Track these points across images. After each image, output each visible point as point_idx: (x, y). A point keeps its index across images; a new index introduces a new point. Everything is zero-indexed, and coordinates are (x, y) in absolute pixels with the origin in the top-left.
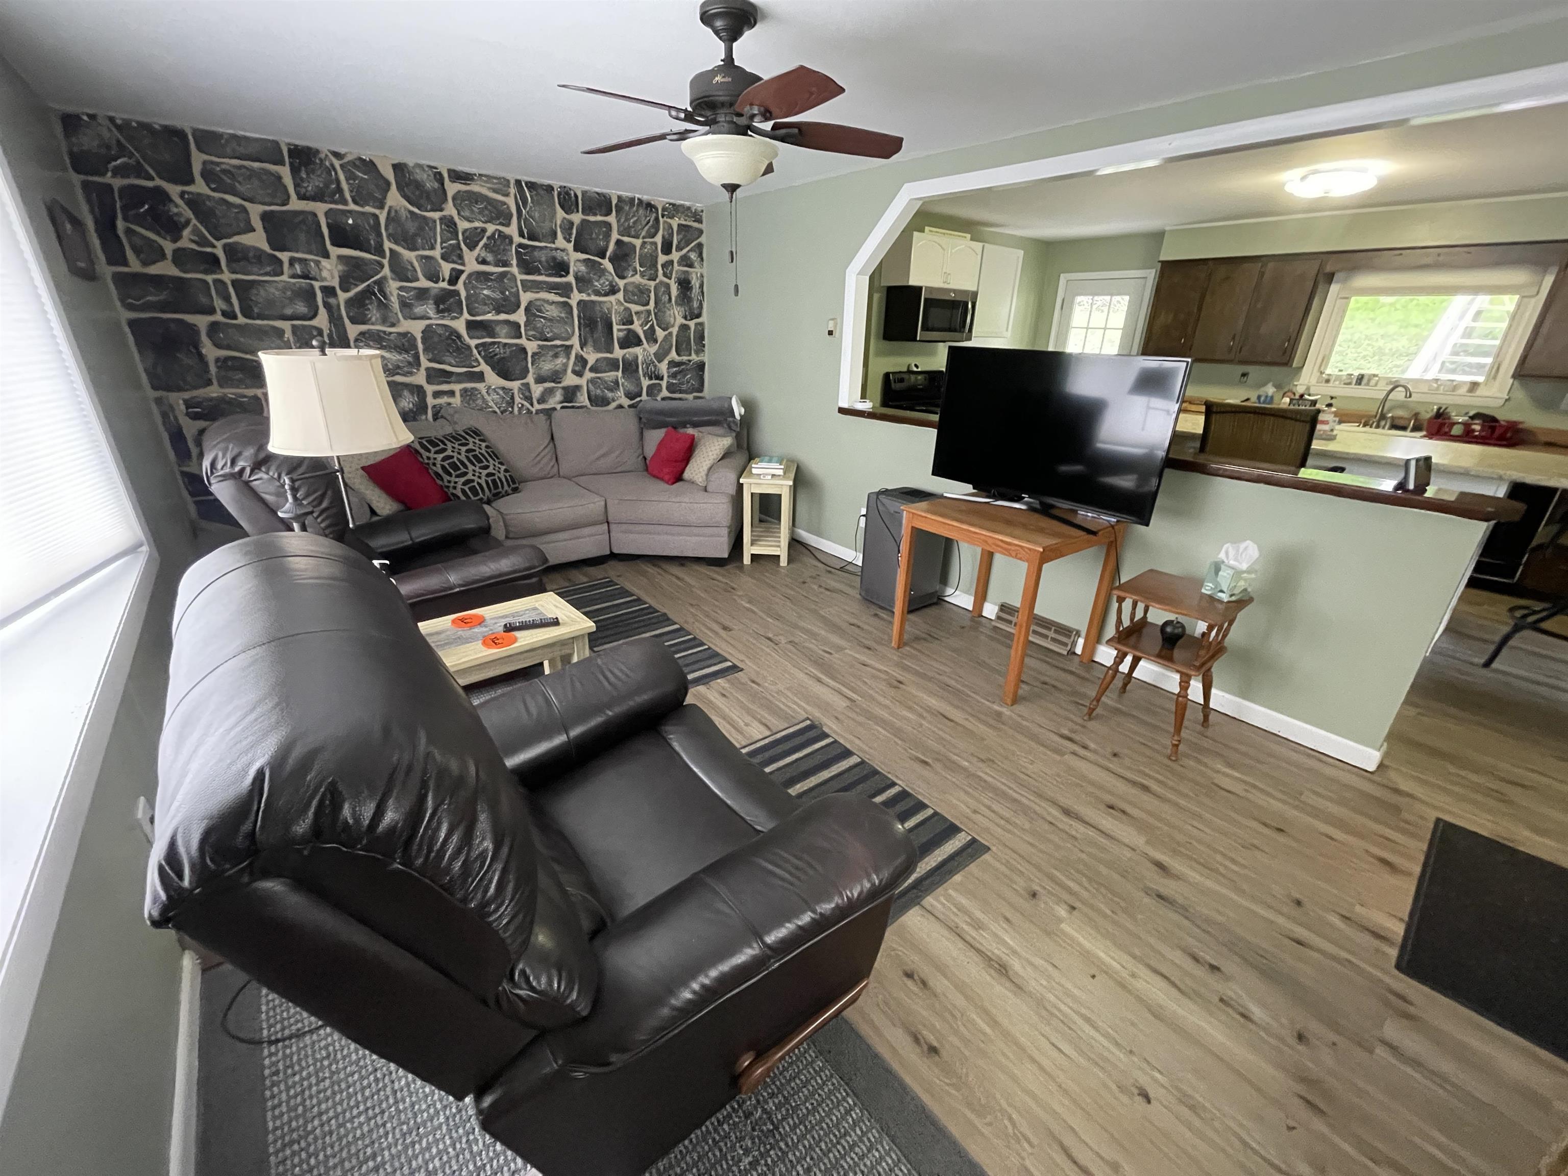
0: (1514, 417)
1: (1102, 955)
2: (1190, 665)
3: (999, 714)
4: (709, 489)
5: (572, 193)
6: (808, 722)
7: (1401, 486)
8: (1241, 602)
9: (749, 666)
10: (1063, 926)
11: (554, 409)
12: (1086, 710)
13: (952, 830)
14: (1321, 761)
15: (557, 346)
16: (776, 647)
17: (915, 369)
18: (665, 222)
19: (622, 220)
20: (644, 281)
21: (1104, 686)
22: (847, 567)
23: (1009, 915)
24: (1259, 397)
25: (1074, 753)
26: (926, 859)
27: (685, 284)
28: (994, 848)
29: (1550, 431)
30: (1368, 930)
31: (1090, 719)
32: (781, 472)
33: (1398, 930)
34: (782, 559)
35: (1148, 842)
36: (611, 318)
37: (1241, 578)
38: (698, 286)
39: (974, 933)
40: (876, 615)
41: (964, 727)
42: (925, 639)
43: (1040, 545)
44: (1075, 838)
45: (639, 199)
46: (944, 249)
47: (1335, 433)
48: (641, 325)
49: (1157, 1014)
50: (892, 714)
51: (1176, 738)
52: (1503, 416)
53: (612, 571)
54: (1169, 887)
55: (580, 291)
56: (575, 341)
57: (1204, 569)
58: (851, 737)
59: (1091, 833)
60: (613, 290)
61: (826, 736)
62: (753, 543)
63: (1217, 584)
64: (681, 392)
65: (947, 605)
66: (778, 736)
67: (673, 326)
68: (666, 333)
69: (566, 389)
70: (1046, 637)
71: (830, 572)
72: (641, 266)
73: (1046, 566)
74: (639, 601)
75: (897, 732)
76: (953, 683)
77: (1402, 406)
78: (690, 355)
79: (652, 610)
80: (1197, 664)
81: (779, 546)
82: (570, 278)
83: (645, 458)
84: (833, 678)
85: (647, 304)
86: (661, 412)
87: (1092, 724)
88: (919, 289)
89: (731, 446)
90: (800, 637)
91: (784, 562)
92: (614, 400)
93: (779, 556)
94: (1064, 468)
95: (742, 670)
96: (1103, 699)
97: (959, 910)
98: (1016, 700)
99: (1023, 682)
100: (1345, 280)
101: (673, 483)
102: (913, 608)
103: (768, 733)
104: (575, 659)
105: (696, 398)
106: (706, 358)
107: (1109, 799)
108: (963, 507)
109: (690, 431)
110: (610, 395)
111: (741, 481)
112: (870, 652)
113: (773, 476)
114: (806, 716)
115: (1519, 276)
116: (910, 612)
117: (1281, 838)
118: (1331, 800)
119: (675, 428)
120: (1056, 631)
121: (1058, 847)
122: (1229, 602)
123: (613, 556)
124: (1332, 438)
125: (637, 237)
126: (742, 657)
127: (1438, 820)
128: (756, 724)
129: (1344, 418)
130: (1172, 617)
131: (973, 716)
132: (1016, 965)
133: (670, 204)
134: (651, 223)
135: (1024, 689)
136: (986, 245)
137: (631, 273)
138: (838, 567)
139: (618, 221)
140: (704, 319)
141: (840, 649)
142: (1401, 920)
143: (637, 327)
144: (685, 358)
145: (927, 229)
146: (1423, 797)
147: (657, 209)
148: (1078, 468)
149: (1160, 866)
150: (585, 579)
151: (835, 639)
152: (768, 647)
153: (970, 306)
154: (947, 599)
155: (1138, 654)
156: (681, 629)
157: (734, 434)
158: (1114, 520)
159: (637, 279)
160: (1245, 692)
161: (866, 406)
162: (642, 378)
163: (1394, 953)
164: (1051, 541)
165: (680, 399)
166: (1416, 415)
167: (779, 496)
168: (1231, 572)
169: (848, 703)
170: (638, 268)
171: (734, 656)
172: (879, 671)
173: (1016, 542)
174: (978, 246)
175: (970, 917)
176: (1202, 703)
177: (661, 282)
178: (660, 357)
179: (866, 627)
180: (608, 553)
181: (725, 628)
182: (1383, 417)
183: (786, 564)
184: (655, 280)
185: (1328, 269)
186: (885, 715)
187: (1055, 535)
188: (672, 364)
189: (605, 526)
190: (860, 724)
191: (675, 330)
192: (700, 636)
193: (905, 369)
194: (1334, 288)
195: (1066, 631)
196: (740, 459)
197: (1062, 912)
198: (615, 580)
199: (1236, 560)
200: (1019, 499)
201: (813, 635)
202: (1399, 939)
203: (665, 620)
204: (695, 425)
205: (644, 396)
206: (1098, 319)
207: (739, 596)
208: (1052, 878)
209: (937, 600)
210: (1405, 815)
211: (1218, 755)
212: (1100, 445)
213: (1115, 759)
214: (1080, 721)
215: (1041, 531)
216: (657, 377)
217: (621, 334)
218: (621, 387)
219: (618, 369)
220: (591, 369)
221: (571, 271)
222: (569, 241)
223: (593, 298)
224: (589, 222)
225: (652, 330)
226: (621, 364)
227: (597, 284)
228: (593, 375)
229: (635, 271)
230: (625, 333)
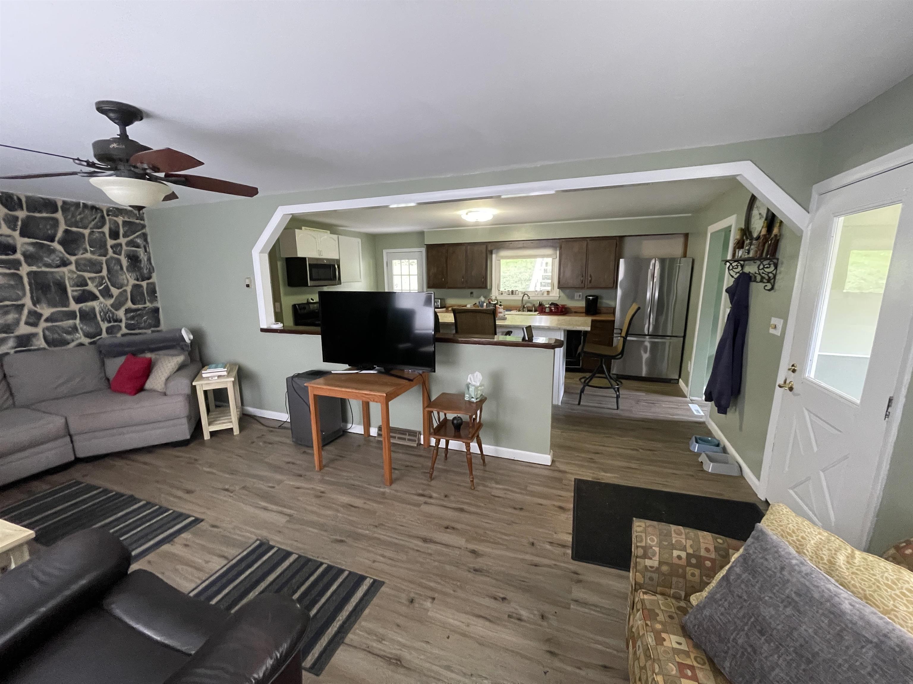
0: (563, 303)
1: (451, 621)
2: (468, 438)
3: (384, 493)
4: (168, 393)
5: (15, 198)
6: (258, 542)
7: (524, 339)
8: (482, 400)
9: (209, 516)
10: (429, 614)
11: (7, 354)
12: (428, 475)
13: (362, 578)
14: (532, 467)
15: (7, 306)
16: (232, 495)
17: (312, 301)
18: (110, 220)
19: (69, 217)
20: (95, 257)
21: (434, 460)
22: (283, 425)
23: (398, 621)
24: (479, 302)
25: (426, 503)
26: (346, 608)
27: (134, 259)
28: (386, 581)
29: (575, 307)
30: (560, 545)
31: (431, 478)
32: (225, 373)
33: (569, 539)
34: (234, 430)
35: (467, 541)
36: (64, 282)
37: (478, 390)
38: (146, 260)
39: (380, 646)
40: (304, 452)
41: (364, 509)
42: (336, 460)
43: (383, 392)
44: (431, 554)
45: (83, 203)
46: (315, 238)
47: (506, 316)
48: (97, 286)
49: (482, 643)
50: (318, 515)
51: (471, 477)
52: (560, 303)
53: (76, 474)
54: (480, 562)
55: (29, 265)
56: (27, 301)
57: (464, 387)
58: (290, 542)
59: (439, 547)
60: (65, 263)
61: (272, 547)
62: (210, 424)
63: (470, 395)
64: (140, 328)
65: (350, 434)
66: (234, 561)
67: (127, 285)
68: (121, 290)
69: (18, 337)
70: (404, 439)
71: (272, 431)
72: (91, 247)
73: (390, 403)
74: (106, 491)
75: (322, 527)
76: (357, 483)
77: (528, 302)
78: (145, 303)
79: (119, 495)
80: (470, 436)
81: (231, 422)
82: (18, 256)
83: (108, 380)
84: (276, 504)
85: (101, 271)
86: (121, 345)
87: (433, 483)
88: (304, 259)
89: (184, 361)
90: (250, 482)
91: (236, 432)
92: (73, 341)
93: (232, 429)
94: (402, 346)
95: (202, 520)
96: (435, 465)
97: (369, 634)
98: (391, 483)
99: (395, 469)
100: (497, 253)
101: (135, 394)
102: (325, 443)
103: (225, 562)
104: (13, 566)
105: (153, 332)
106: (159, 304)
107: (446, 523)
108: (343, 378)
109: (148, 355)
110: (69, 337)
111: (194, 384)
112: (302, 478)
113: (219, 377)
114: (255, 538)
115: (549, 251)
116: (324, 446)
117: (522, 513)
118: (537, 485)
119: (134, 354)
120: (409, 435)
121: (422, 564)
122: (477, 402)
123: (78, 461)
124: (505, 319)
125: (85, 228)
126: (203, 510)
127: (575, 479)
128: (216, 559)
129: (509, 309)
130: (455, 415)
131: (369, 500)
132: (406, 655)
133: (114, 208)
134: (97, 219)
135: (396, 474)
136: (340, 236)
137: (81, 252)
138: (277, 426)
139: (65, 218)
140: (155, 278)
141: (280, 482)
142: (570, 534)
143: (91, 287)
144: (140, 306)
145: (303, 228)
146: (570, 471)
147: (102, 211)
148: (408, 345)
149: (473, 552)
150: (48, 487)
151: (278, 477)
152: (225, 496)
153: (336, 266)
154: (349, 431)
155: (447, 438)
156: (148, 503)
157: (187, 353)
158: (421, 372)
159: (88, 255)
160: (497, 443)
161: (279, 326)
162: (101, 323)
163: (569, 552)
164: (389, 389)
165: (140, 334)
166: (534, 305)
167: (226, 389)
168: (473, 388)
169: (288, 518)
170: (88, 248)
171: (196, 511)
172: (308, 489)
173: (372, 393)
174: (335, 237)
175: (376, 636)
176: (480, 453)
177: (112, 258)
178: (117, 306)
179: (298, 462)
180: (73, 458)
181: (189, 492)
182: (524, 307)
183: (238, 433)
184: (105, 256)
185: (489, 249)
186: (315, 518)
187: (392, 385)
188: (127, 311)
189: (68, 439)
190: (297, 530)
191: (129, 289)
192: (165, 504)
193: (305, 302)
194: (494, 256)
195: (414, 434)
196: (192, 369)
197: (428, 604)
198: (80, 479)
199: (475, 382)
200: (373, 369)
201: (261, 478)
202: (570, 544)
203: (133, 500)
204: (152, 350)
205: (104, 334)
206: (405, 271)
207: (200, 464)
208: (421, 585)
209: (344, 432)
210: (564, 482)
211: (492, 479)
212: (417, 332)
213: (446, 499)
214: (425, 482)
215: (385, 384)
216: (116, 321)
217: (75, 294)
218: (80, 331)
219: (75, 318)
220: (47, 320)
221: (19, 251)
222: (14, 230)
223: (44, 269)
224: (35, 217)
225: (107, 289)
226: (78, 314)
227: (47, 260)
228: (49, 324)
229: (86, 251)
230: (80, 292)
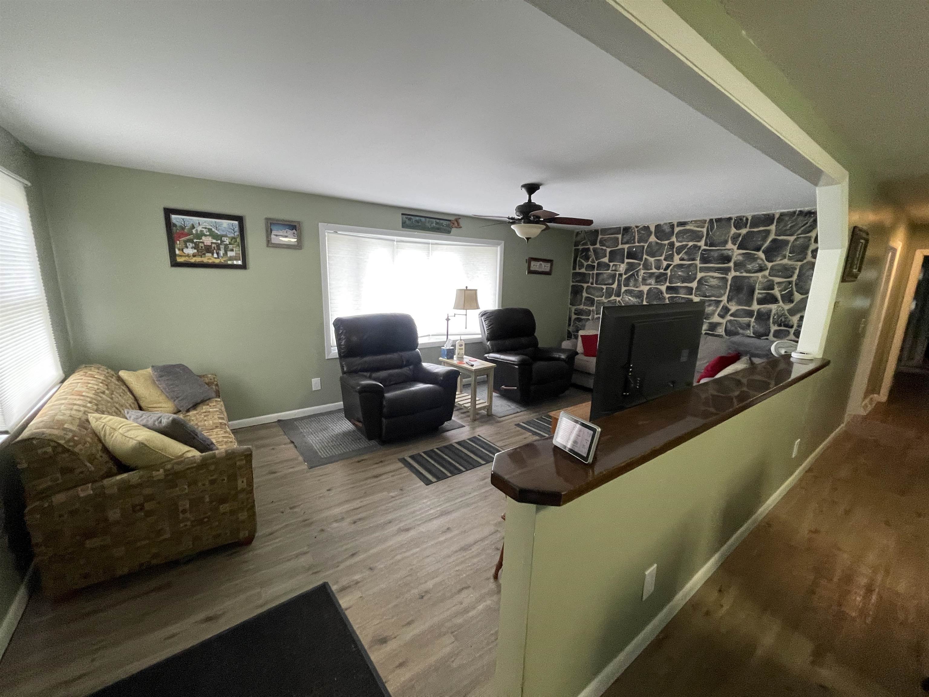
5: (745, 218)
15: (712, 301)
19: (782, 226)
20: (791, 263)
36: (755, 286)
45: (800, 211)
48: (781, 291)
55: (736, 271)
56: (725, 298)
60: (762, 269)
68: (804, 297)
69: (711, 324)
72: (790, 253)
82: (731, 264)
110: (742, 331)
125: (793, 235)
134: (808, 224)
137: (780, 258)
139: (777, 228)
143: (776, 292)
159: (786, 261)
162: (772, 325)
170: (788, 254)
178: (793, 312)
184: (802, 261)
202: (338, 597)
205: (770, 336)
216: (787, 326)
217: (760, 296)
218: (751, 328)
219: (752, 316)
220: (732, 315)
221: (733, 261)
222: (735, 244)
223: (745, 274)
224: (754, 231)
225: (791, 294)
226: (756, 314)
227: (749, 267)
228: (732, 318)
229: (785, 257)
230: (764, 295)
